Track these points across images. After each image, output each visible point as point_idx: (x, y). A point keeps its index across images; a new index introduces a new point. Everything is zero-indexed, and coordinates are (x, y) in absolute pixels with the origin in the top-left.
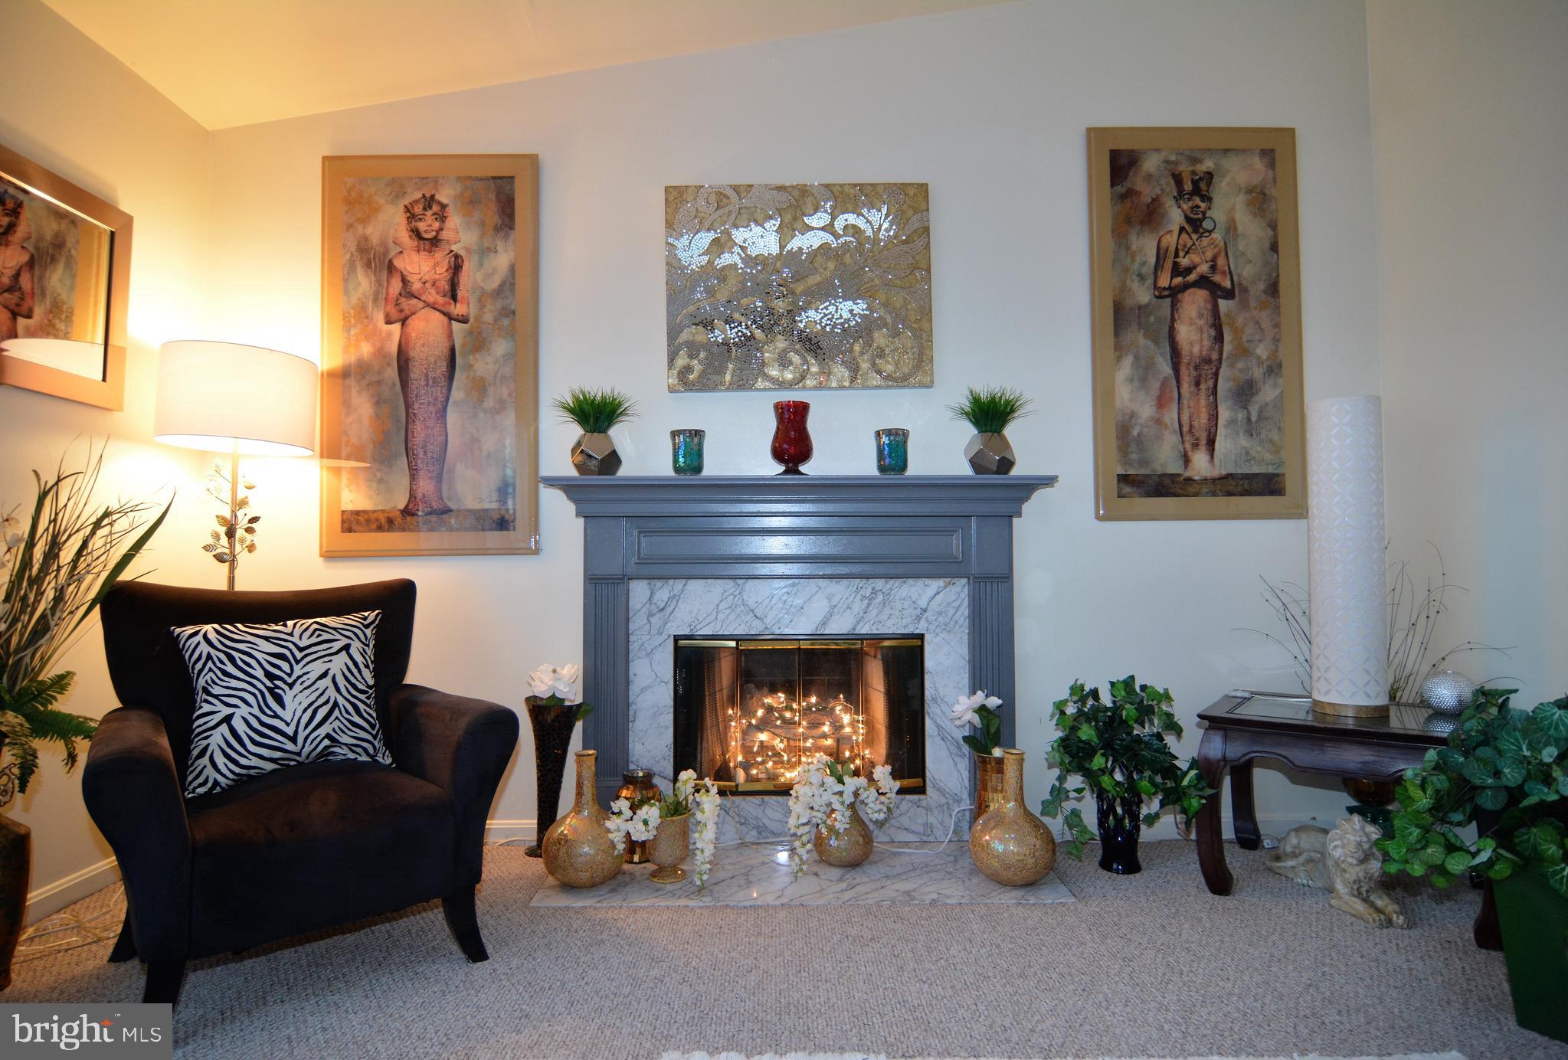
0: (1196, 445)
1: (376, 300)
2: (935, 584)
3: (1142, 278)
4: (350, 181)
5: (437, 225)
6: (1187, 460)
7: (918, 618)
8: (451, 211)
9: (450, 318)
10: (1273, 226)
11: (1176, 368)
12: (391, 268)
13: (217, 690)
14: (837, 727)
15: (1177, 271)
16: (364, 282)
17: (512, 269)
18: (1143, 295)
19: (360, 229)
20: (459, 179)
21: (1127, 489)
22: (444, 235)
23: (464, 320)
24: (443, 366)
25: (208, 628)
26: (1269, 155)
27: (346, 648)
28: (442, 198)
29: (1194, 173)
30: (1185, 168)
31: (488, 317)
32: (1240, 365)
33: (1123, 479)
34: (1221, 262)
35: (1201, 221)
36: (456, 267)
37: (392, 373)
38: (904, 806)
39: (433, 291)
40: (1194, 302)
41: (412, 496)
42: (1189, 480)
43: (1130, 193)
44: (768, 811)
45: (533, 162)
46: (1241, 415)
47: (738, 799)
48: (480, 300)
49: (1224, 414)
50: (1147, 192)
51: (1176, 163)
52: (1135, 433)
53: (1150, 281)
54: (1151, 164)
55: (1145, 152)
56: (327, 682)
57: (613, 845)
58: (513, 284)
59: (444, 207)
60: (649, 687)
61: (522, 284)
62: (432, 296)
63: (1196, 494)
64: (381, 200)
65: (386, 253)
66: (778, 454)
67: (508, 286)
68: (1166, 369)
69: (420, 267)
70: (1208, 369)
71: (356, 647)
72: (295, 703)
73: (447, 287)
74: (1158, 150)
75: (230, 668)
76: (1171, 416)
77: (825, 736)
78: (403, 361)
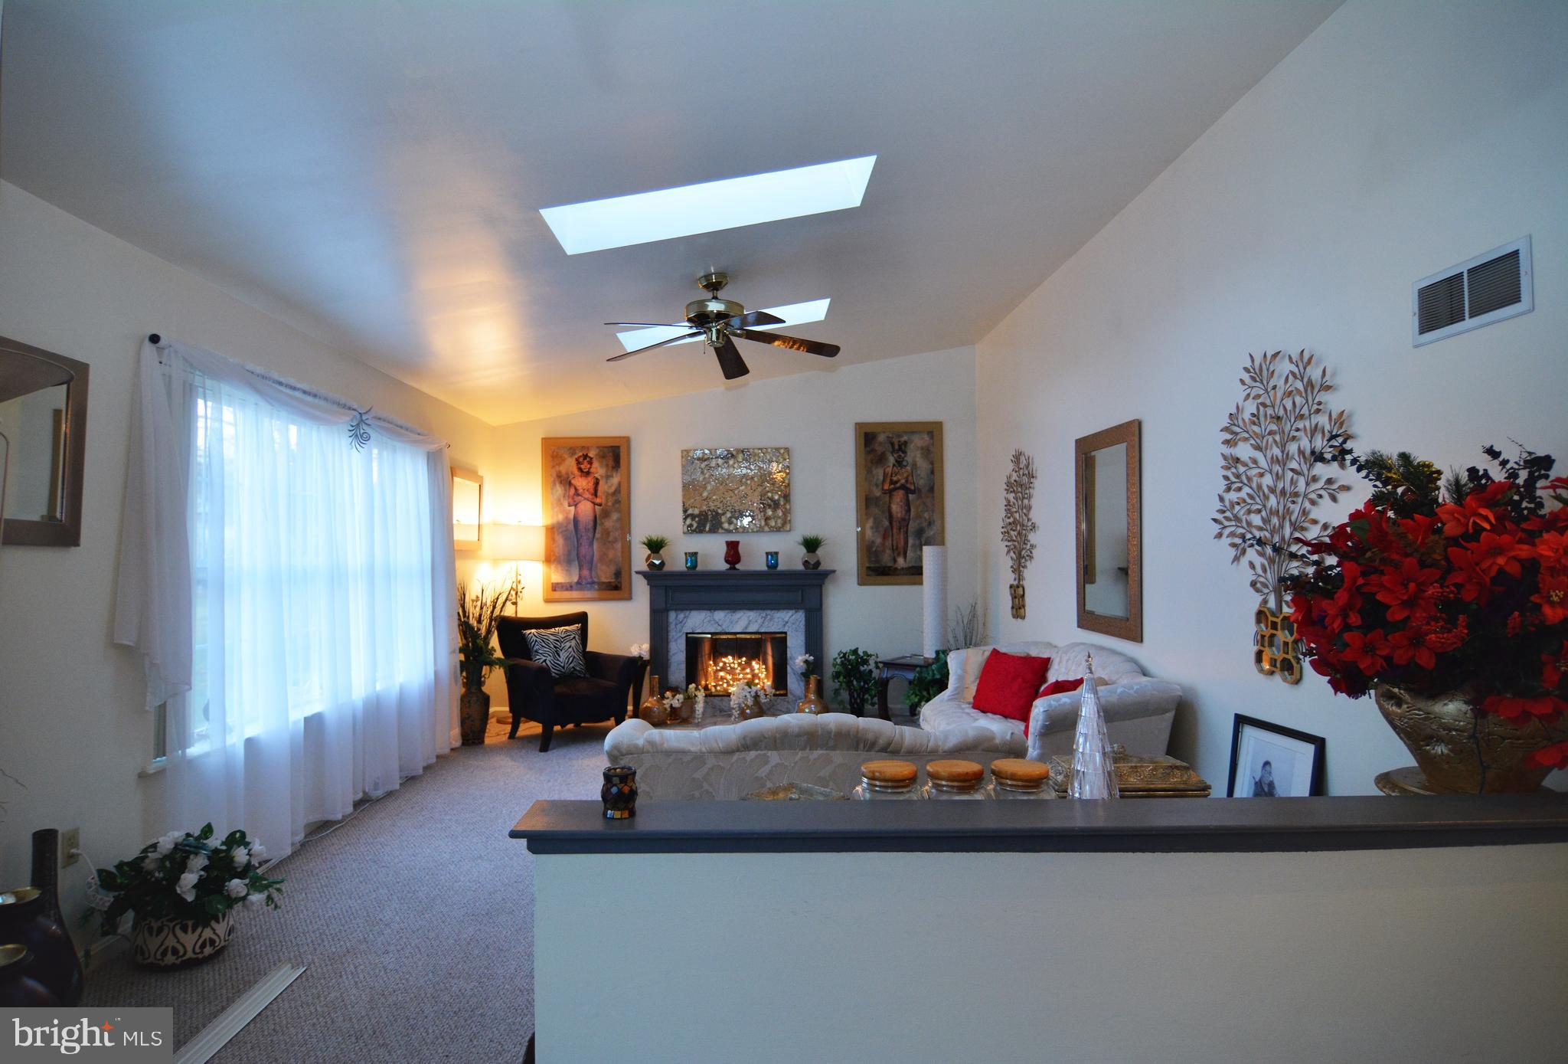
0: (899, 555)
1: (564, 497)
2: (791, 612)
3: (877, 485)
4: (553, 448)
5: (589, 466)
6: (895, 561)
7: (784, 625)
8: (594, 461)
9: (594, 504)
10: (932, 463)
11: (891, 523)
12: (570, 484)
13: (540, 651)
14: (752, 670)
15: (892, 482)
16: (559, 490)
17: (619, 484)
18: (878, 493)
19: (557, 468)
20: (598, 447)
21: (871, 573)
22: (592, 470)
23: (600, 505)
24: (591, 524)
25: (533, 631)
26: (931, 434)
27: (574, 637)
28: (591, 455)
29: (899, 441)
30: (895, 440)
31: (610, 504)
32: (918, 521)
33: (869, 568)
34: (910, 478)
35: (902, 461)
36: (597, 483)
37: (571, 527)
38: (779, 701)
39: (587, 493)
40: (899, 496)
41: (580, 577)
42: (896, 569)
43: (873, 451)
44: (724, 703)
45: (627, 440)
46: (917, 542)
47: (712, 698)
48: (606, 497)
49: (911, 542)
50: (879, 449)
51: (893, 438)
52: (874, 549)
53: (880, 487)
54: (882, 438)
55: (879, 433)
56: (570, 649)
57: (666, 709)
58: (620, 490)
59: (591, 458)
60: (676, 653)
61: (624, 491)
62: (587, 495)
63: (898, 575)
64: (566, 456)
65: (568, 478)
66: (727, 561)
67: (617, 491)
68: (886, 523)
69: (582, 483)
70: (905, 522)
71: (577, 637)
72: (563, 656)
73: (593, 492)
74: (884, 432)
75: (544, 644)
76: (889, 543)
77: (747, 674)
78: (576, 520)
